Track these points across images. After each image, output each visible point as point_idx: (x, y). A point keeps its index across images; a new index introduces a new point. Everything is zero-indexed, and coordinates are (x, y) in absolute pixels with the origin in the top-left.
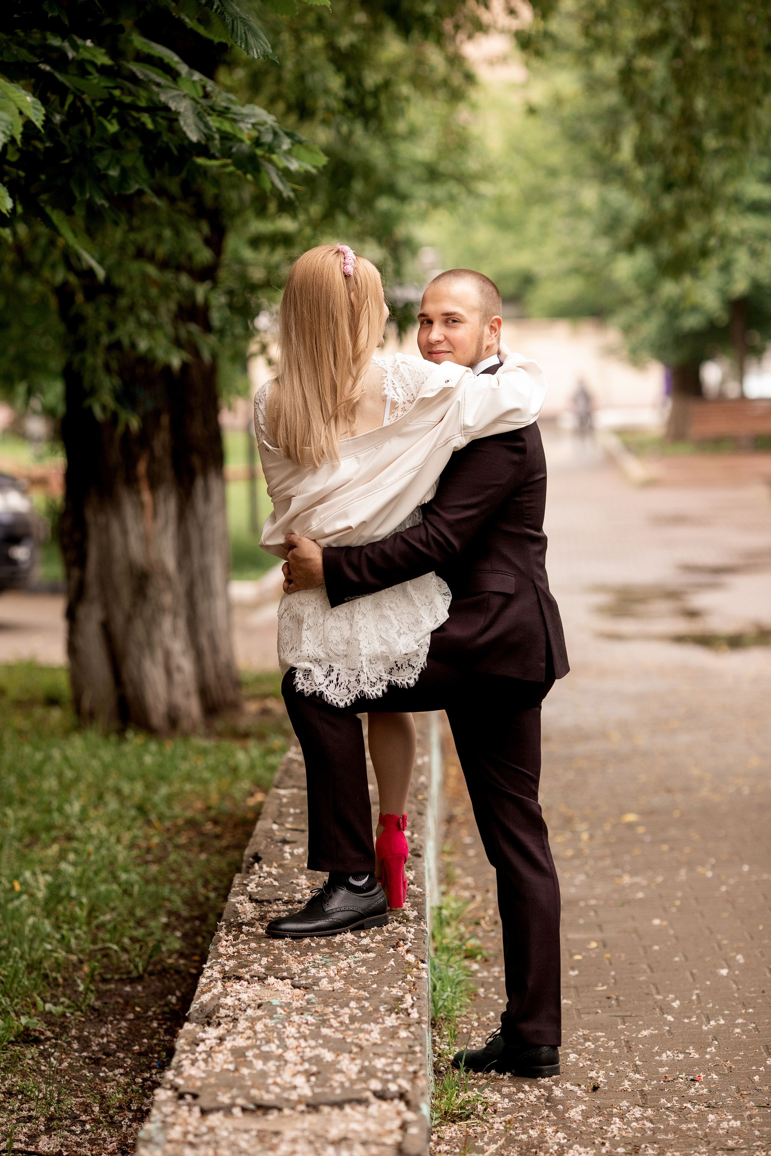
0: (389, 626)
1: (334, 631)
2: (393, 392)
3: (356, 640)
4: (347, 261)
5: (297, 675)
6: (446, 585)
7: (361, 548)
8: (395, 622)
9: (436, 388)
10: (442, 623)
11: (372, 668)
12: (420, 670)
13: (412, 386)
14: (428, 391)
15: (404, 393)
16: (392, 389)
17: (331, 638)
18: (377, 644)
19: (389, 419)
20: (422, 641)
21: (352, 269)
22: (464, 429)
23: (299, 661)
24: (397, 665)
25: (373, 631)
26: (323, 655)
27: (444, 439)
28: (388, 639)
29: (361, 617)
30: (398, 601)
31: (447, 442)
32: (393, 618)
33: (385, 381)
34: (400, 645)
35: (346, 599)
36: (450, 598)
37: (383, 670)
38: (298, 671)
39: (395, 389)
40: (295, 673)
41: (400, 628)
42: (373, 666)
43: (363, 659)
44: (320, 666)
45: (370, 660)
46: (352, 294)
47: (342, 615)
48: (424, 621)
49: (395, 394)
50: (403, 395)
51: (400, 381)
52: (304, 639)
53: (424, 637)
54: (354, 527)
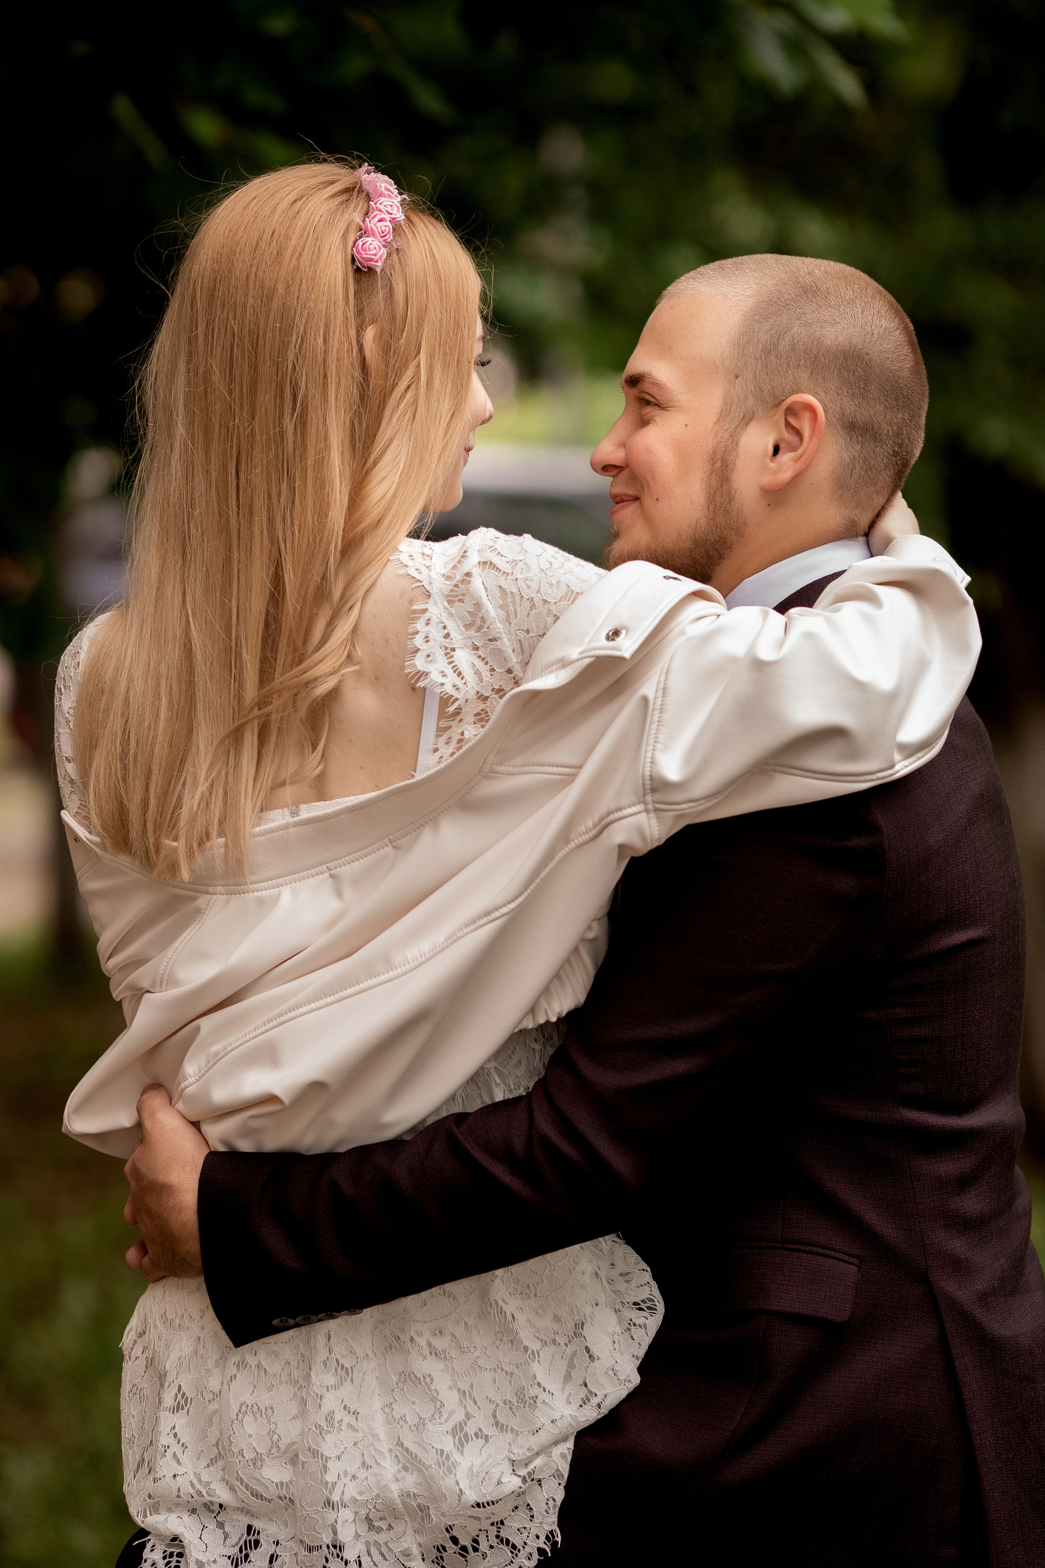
0: (427, 1411)
1: (248, 1419)
2: (441, 662)
3: (315, 1453)
4: (372, 224)
5: (146, 1554)
6: (648, 1276)
7: (329, 1158)
8: (450, 1398)
9: (575, 656)
10: (611, 1403)
11: (377, 1544)
12: (536, 1556)
13: (507, 644)
14: (550, 665)
15: (480, 664)
16: (439, 654)
17: (240, 1442)
18: (389, 1468)
19: (436, 750)
20: (538, 1462)
21: (383, 251)
22: (654, 790)
23: (156, 1509)
24: (455, 1540)
25: (379, 1424)
26: (223, 1495)
27: (596, 818)
28: (421, 1454)
29: (331, 1380)
30: (460, 1331)
31: (603, 827)
32: (442, 1384)
33: (420, 625)
34: (461, 1474)
35: (276, 1322)
36: (654, 1322)
37: (416, 1551)
38: (152, 1540)
39: (449, 652)
40: (143, 1546)
41: (468, 1416)
42: (382, 1538)
43: (346, 1514)
44: (221, 1525)
45: (368, 1519)
46: (370, 333)
47: (274, 1368)
48: (543, 1396)
49: (449, 670)
50: (478, 673)
51: (468, 626)
52: (165, 1439)
53: (545, 1450)
54: (286, 1099)
